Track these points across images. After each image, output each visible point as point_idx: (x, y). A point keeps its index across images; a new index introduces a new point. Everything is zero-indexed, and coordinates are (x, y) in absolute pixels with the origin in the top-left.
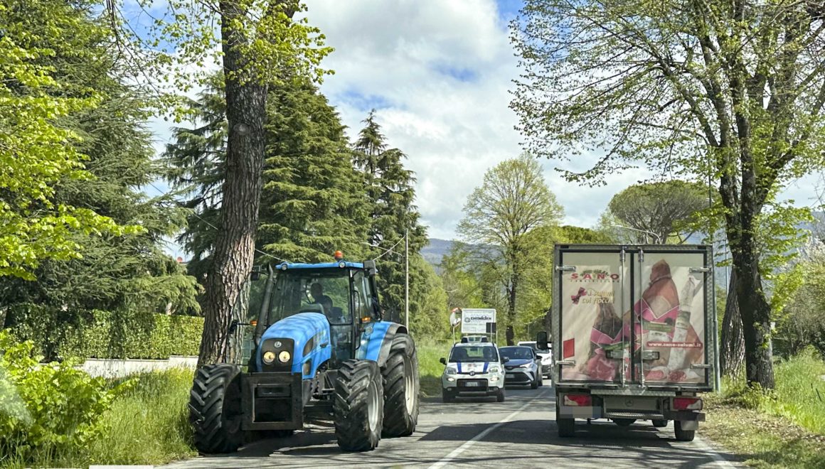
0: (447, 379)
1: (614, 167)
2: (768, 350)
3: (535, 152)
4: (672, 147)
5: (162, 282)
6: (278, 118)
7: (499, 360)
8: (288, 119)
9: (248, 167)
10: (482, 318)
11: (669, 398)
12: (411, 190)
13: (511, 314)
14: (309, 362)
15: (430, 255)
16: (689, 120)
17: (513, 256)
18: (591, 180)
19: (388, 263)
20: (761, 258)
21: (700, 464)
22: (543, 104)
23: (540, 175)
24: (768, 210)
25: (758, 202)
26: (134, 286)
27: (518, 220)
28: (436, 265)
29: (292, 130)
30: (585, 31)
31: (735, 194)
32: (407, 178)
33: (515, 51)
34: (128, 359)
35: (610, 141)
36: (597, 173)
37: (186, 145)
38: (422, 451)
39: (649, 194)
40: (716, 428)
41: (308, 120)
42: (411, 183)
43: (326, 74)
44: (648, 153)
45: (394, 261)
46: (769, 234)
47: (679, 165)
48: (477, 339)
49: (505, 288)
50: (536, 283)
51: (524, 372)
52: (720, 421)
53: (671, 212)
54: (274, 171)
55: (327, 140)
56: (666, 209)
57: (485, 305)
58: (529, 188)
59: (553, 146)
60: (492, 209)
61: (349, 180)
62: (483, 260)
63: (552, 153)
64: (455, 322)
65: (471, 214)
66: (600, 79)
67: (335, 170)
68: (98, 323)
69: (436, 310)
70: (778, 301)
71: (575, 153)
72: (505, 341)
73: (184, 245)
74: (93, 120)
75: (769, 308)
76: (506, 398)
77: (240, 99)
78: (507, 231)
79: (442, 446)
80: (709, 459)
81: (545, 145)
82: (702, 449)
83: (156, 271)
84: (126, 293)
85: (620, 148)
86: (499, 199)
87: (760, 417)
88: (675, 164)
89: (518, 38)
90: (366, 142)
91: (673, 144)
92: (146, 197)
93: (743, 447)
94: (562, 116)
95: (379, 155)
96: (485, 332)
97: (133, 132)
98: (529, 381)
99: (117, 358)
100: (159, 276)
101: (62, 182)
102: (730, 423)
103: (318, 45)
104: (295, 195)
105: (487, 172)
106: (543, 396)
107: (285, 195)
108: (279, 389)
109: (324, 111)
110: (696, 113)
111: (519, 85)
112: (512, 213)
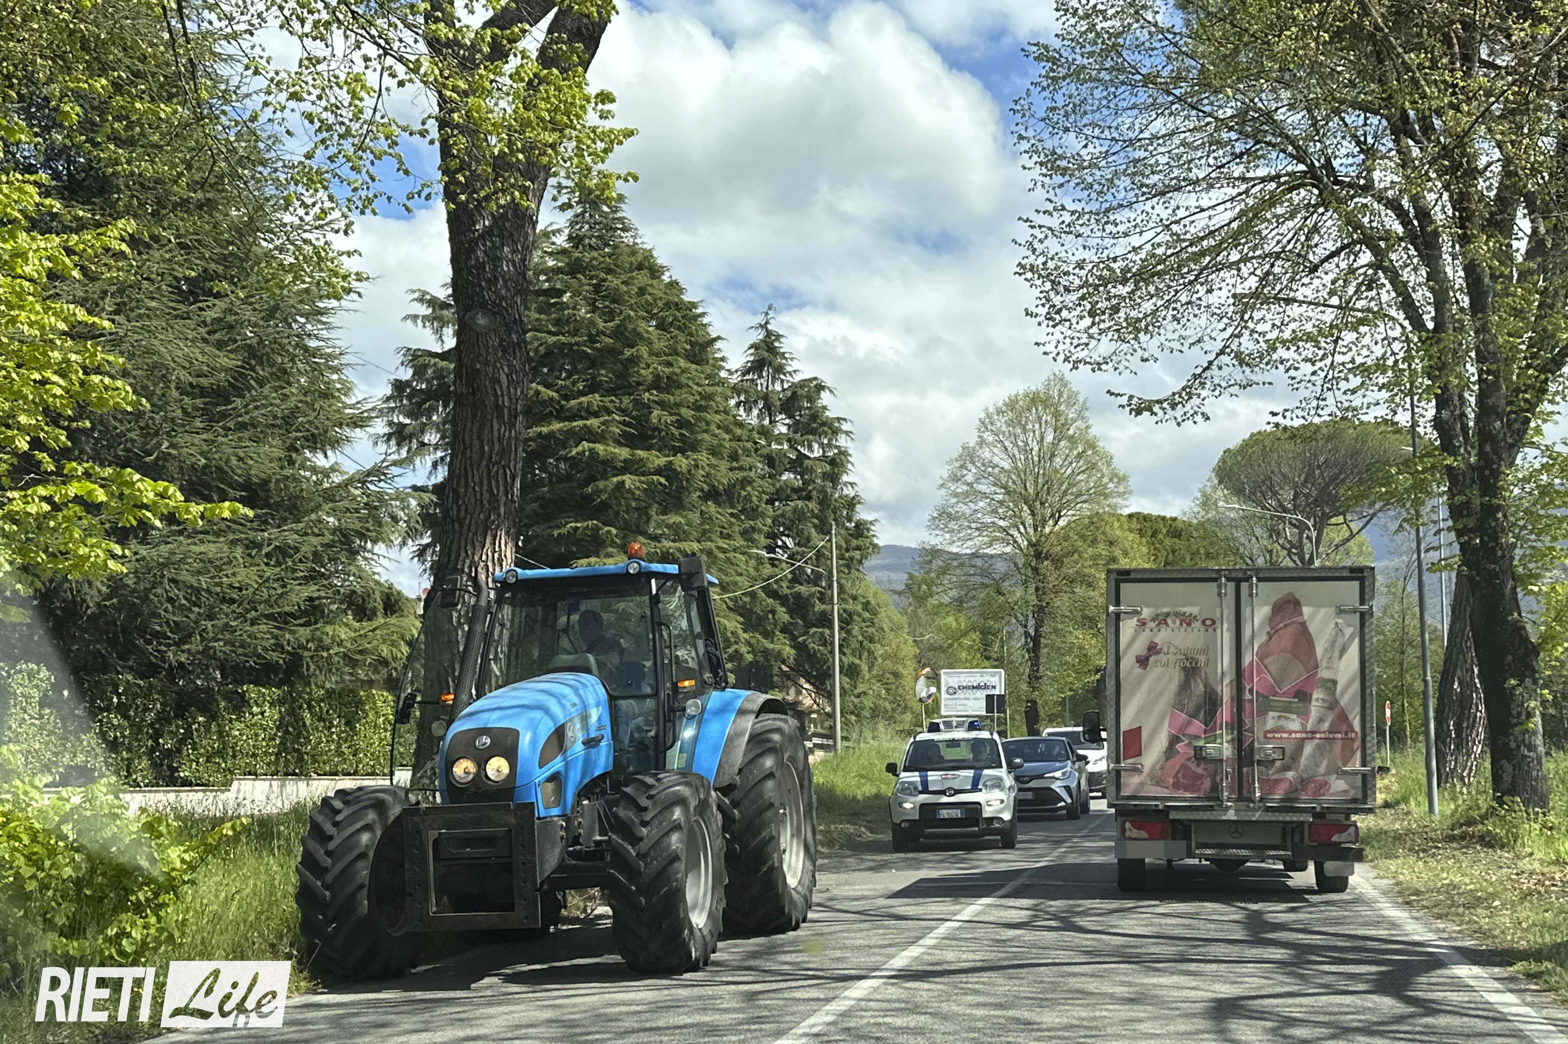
0: (900, 805)
1: (1224, 384)
2: (1534, 733)
3: (1066, 359)
4: (1336, 342)
5: (373, 631)
6: (592, 322)
7: (1004, 764)
8: (611, 324)
9: (496, 395)
10: (978, 687)
11: (1301, 824)
12: (844, 453)
13: (1034, 678)
14: (554, 778)
15: (884, 575)
16: (1370, 288)
17: (1035, 570)
18: (1179, 412)
19: (802, 589)
20: (1518, 552)
21: (1419, 974)
22: (1080, 265)
23: (1083, 418)
24: (1530, 458)
25: (1510, 441)
26: (321, 640)
27: (1042, 504)
28: (894, 592)
29: (619, 345)
30: (1161, 120)
31: (1465, 428)
32: (836, 432)
33: (1025, 159)
34: (315, 776)
35: (1213, 335)
36: (1190, 398)
37: (428, 382)
38: (838, 954)
39: (1293, 437)
40: (1438, 891)
41: (650, 328)
42: (842, 441)
43: (621, 182)
44: (1289, 354)
45: (816, 584)
46: (1534, 505)
47: (1351, 376)
48: (959, 725)
49: (1021, 630)
50: (1079, 619)
51: (1053, 787)
52: (1445, 875)
53: (1333, 479)
54: (588, 423)
55: (682, 363)
56: (1322, 474)
57: (987, 663)
58: (1063, 443)
59: (1105, 347)
60: (995, 485)
61: (727, 437)
62: (978, 579)
63: (1101, 360)
64: (924, 694)
65: (956, 495)
66: (1193, 210)
67: (699, 419)
68: (255, 709)
69: (896, 675)
70: (1553, 637)
71: (1147, 360)
72: (1024, 729)
73: (428, 565)
74: (231, 327)
75: (1535, 650)
76: (1020, 837)
77: (477, 259)
78: (1023, 524)
79: (880, 942)
80: (1435, 962)
81: (1087, 345)
82: (1417, 938)
83: (363, 612)
84: (306, 654)
85: (1234, 347)
86: (1006, 465)
87: (1525, 864)
88: (1342, 375)
89: (1030, 133)
90: (757, 366)
91: (1339, 338)
92: (342, 473)
93: (1503, 932)
94: (1120, 287)
95: (784, 390)
96: (984, 713)
97: (306, 349)
98: (1062, 804)
99: (295, 774)
100: (370, 620)
101: (172, 446)
102: (1467, 880)
103: (601, 117)
104: (628, 467)
105: (983, 415)
106: (1092, 830)
107: (609, 467)
108: (489, 841)
109: (679, 310)
110: (1385, 271)
111: (1033, 227)
112: (1031, 490)
